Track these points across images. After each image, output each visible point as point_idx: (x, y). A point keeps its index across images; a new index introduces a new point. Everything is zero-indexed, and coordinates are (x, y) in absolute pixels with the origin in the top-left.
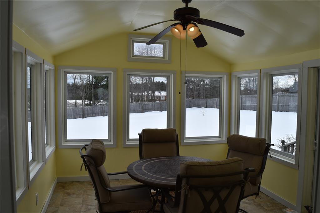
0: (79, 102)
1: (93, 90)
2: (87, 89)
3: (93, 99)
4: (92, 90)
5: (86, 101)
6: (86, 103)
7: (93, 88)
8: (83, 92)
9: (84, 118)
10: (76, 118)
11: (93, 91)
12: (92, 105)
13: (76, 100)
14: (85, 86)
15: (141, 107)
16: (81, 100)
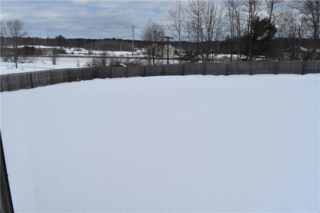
0: (235, 56)
1: (251, 43)
2: (244, 42)
3: (250, 53)
4: (249, 43)
5: (243, 55)
6: (242, 57)
7: (251, 41)
8: (240, 46)
9: (227, 75)
10: (218, 75)
11: (251, 45)
12: (248, 60)
13: (232, 54)
14: (242, 39)
15: (301, 67)
16: (237, 54)
